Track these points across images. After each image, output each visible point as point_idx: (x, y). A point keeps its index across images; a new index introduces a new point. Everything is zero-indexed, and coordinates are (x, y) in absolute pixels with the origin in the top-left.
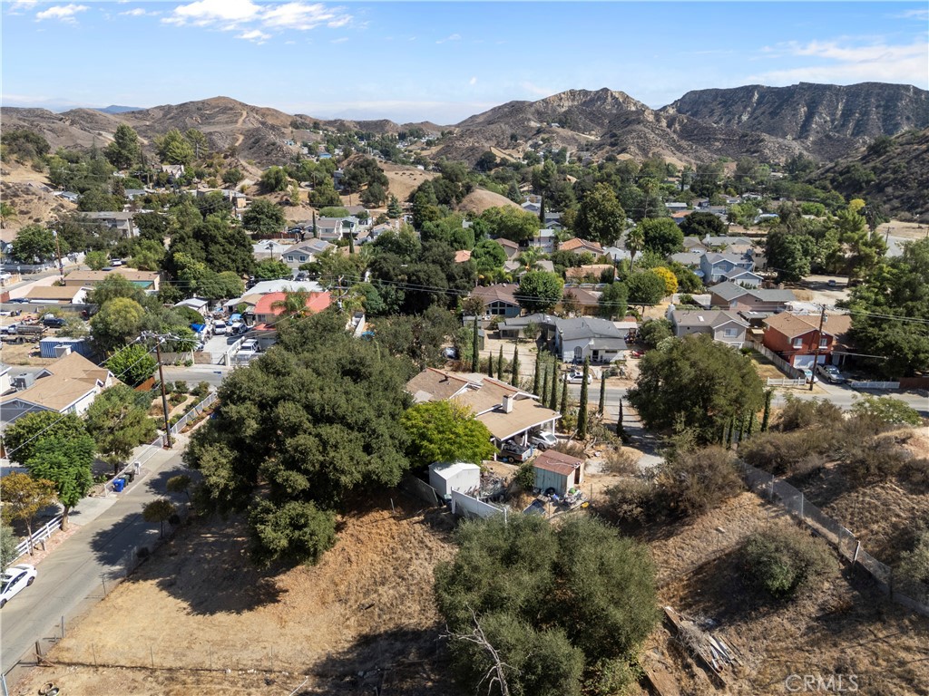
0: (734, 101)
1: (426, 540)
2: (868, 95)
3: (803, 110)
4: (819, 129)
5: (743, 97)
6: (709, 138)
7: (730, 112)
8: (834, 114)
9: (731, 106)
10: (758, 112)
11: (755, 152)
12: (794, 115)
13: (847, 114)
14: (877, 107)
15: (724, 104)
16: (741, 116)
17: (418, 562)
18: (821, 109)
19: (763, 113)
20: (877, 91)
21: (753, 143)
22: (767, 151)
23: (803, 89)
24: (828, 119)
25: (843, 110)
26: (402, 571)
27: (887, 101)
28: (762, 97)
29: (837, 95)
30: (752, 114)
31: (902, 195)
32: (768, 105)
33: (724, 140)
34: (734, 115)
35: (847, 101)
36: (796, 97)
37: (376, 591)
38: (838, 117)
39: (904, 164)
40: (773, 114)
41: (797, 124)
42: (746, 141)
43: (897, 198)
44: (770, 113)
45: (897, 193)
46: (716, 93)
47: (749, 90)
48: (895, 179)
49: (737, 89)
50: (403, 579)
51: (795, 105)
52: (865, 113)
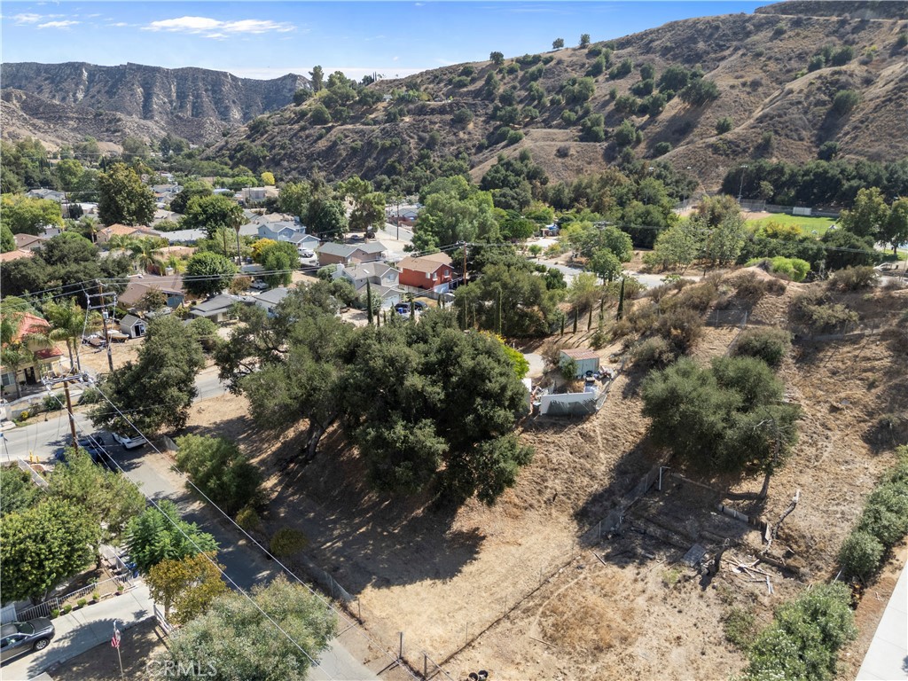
0: (61, 77)
1: (544, 439)
2: (195, 80)
3: (140, 90)
4: (160, 109)
5: (71, 73)
6: (60, 117)
7: (61, 89)
8: (169, 96)
9: (60, 82)
10: (93, 91)
11: (115, 131)
12: (132, 95)
13: (182, 96)
14: (206, 90)
15: (52, 80)
16: (75, 93)
17: (554, 454)
18: (156, 90)
19: (99, 92)
20: (201, 76)
21: (110, 122)
22: (127, 130)
23: (133, 70)
24: (166, 100)
25: (177, 93)
26: (549, 466)
27: (213, 86)
28: (91, 75)
29: (167, 78)
30: (87, 91)
31: (297, 167)
32: (101, 84)
33: (77, 118)
34: (67, 92)
35: (178, 84)
36: (129, 78)
37: (546, 487)
38: (174, 98)
39: (287, 142)
40: (110, 93)
41: (138, 104)
42: (102, 120)
43: (294, 170)
44: (107, 92)
45: (293, 166)
46: (39, 69)
47: (75, 68)
48: (285, 154)
49: (62, 64)
50: (556, 470)
51: (129, 85)
52: (197, 96)
